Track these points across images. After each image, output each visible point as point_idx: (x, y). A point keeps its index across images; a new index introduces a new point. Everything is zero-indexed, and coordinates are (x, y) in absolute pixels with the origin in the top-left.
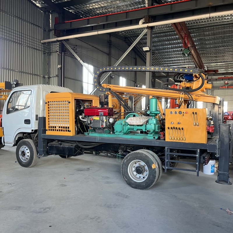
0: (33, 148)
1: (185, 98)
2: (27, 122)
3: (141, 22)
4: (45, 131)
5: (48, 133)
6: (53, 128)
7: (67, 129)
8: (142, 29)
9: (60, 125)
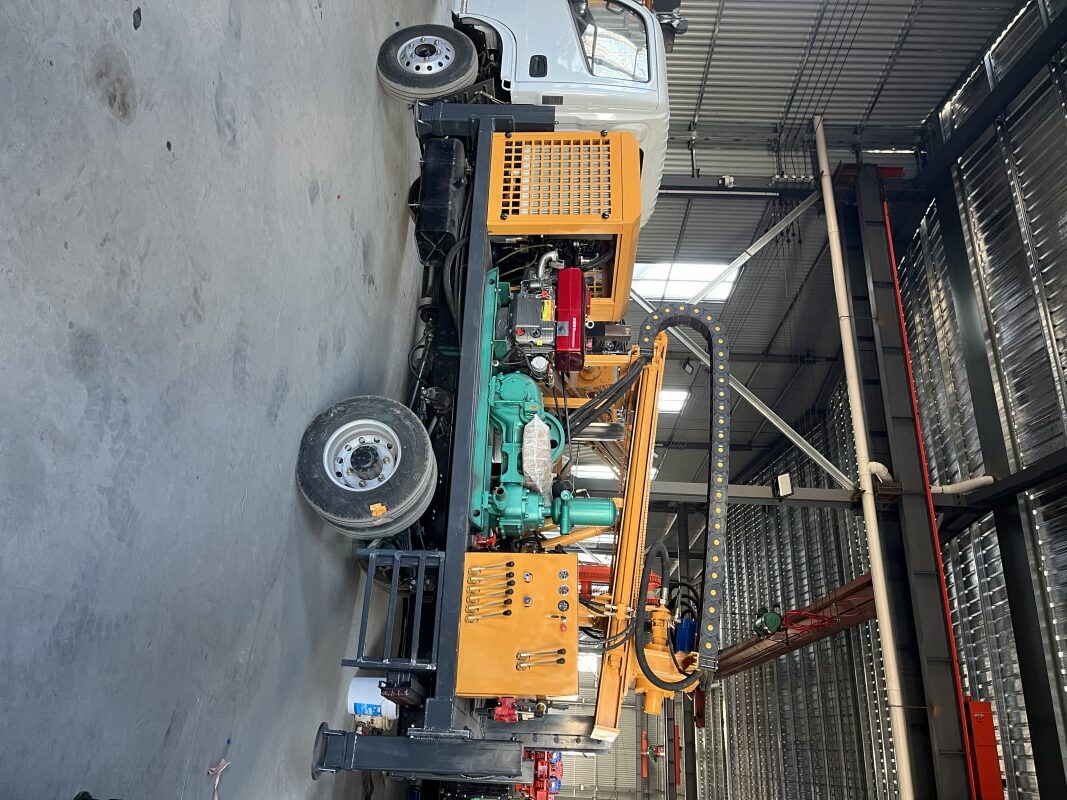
0: (446, 87)
1: (615, 622)
2: (539, 66)
3: (879, 468)
4: (506, 128)
5: (498, 140)
6: (514, 158)
7: (512, 207)
8: (852, 470)
9: (524, 181)
